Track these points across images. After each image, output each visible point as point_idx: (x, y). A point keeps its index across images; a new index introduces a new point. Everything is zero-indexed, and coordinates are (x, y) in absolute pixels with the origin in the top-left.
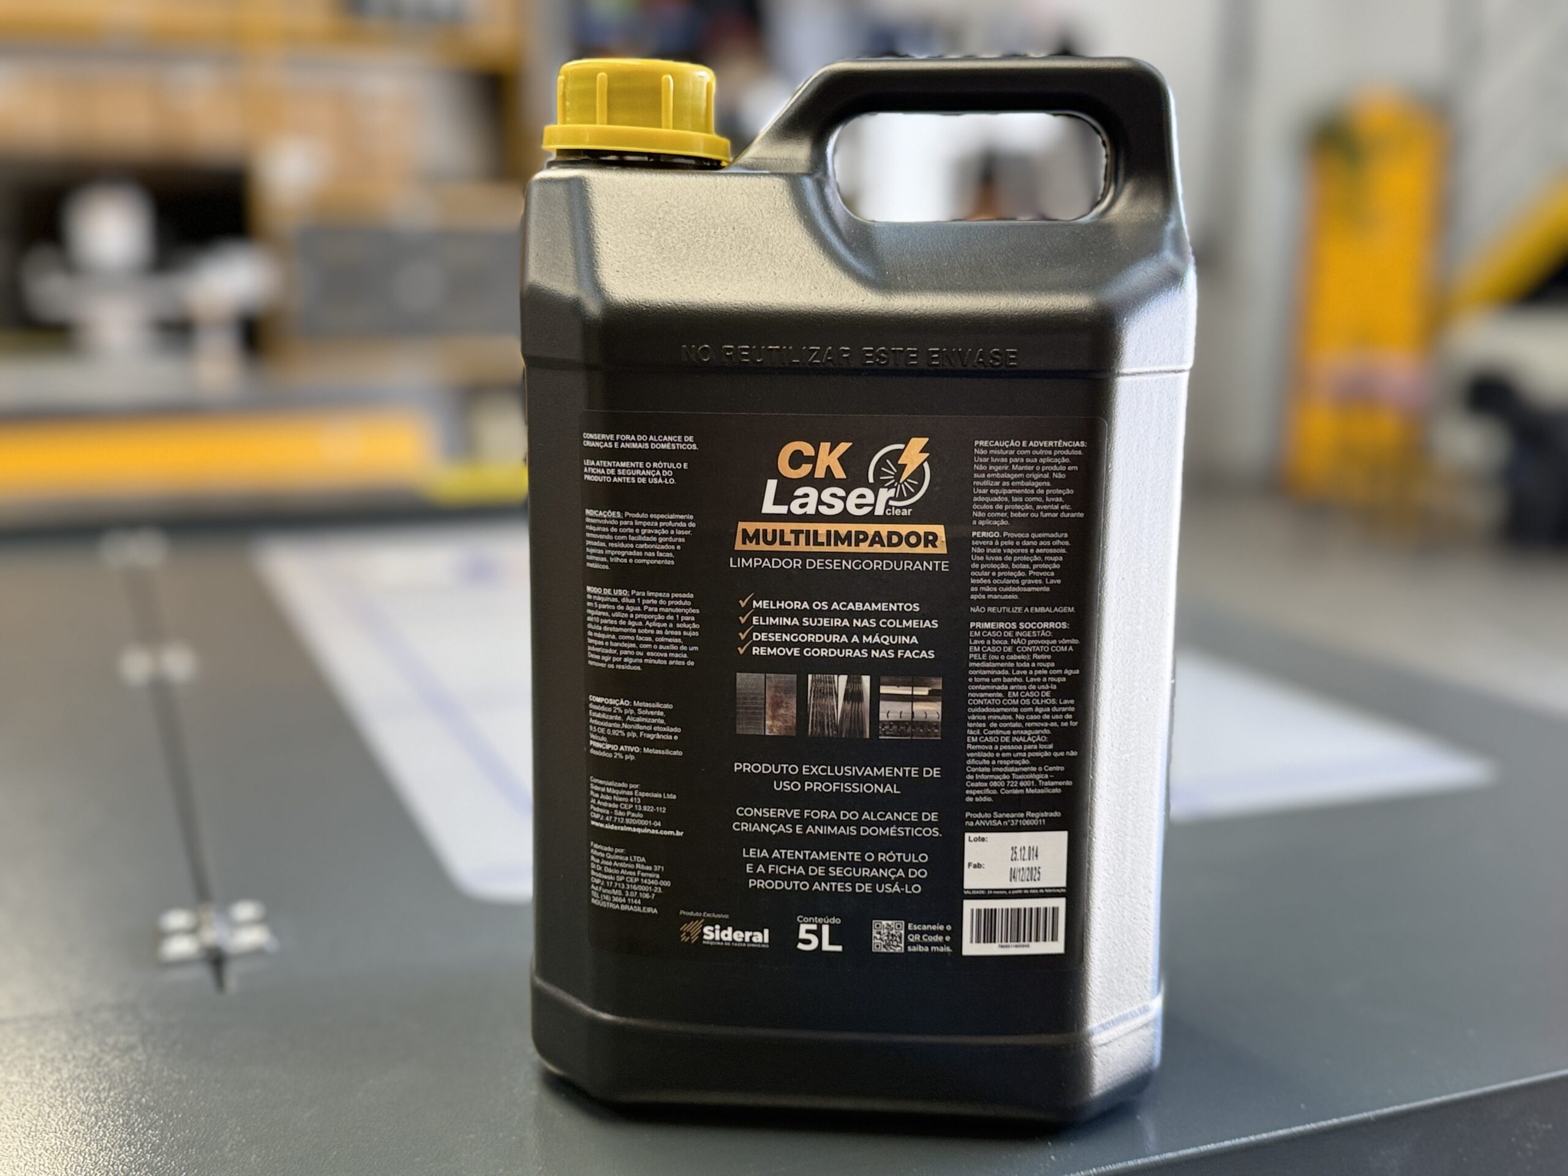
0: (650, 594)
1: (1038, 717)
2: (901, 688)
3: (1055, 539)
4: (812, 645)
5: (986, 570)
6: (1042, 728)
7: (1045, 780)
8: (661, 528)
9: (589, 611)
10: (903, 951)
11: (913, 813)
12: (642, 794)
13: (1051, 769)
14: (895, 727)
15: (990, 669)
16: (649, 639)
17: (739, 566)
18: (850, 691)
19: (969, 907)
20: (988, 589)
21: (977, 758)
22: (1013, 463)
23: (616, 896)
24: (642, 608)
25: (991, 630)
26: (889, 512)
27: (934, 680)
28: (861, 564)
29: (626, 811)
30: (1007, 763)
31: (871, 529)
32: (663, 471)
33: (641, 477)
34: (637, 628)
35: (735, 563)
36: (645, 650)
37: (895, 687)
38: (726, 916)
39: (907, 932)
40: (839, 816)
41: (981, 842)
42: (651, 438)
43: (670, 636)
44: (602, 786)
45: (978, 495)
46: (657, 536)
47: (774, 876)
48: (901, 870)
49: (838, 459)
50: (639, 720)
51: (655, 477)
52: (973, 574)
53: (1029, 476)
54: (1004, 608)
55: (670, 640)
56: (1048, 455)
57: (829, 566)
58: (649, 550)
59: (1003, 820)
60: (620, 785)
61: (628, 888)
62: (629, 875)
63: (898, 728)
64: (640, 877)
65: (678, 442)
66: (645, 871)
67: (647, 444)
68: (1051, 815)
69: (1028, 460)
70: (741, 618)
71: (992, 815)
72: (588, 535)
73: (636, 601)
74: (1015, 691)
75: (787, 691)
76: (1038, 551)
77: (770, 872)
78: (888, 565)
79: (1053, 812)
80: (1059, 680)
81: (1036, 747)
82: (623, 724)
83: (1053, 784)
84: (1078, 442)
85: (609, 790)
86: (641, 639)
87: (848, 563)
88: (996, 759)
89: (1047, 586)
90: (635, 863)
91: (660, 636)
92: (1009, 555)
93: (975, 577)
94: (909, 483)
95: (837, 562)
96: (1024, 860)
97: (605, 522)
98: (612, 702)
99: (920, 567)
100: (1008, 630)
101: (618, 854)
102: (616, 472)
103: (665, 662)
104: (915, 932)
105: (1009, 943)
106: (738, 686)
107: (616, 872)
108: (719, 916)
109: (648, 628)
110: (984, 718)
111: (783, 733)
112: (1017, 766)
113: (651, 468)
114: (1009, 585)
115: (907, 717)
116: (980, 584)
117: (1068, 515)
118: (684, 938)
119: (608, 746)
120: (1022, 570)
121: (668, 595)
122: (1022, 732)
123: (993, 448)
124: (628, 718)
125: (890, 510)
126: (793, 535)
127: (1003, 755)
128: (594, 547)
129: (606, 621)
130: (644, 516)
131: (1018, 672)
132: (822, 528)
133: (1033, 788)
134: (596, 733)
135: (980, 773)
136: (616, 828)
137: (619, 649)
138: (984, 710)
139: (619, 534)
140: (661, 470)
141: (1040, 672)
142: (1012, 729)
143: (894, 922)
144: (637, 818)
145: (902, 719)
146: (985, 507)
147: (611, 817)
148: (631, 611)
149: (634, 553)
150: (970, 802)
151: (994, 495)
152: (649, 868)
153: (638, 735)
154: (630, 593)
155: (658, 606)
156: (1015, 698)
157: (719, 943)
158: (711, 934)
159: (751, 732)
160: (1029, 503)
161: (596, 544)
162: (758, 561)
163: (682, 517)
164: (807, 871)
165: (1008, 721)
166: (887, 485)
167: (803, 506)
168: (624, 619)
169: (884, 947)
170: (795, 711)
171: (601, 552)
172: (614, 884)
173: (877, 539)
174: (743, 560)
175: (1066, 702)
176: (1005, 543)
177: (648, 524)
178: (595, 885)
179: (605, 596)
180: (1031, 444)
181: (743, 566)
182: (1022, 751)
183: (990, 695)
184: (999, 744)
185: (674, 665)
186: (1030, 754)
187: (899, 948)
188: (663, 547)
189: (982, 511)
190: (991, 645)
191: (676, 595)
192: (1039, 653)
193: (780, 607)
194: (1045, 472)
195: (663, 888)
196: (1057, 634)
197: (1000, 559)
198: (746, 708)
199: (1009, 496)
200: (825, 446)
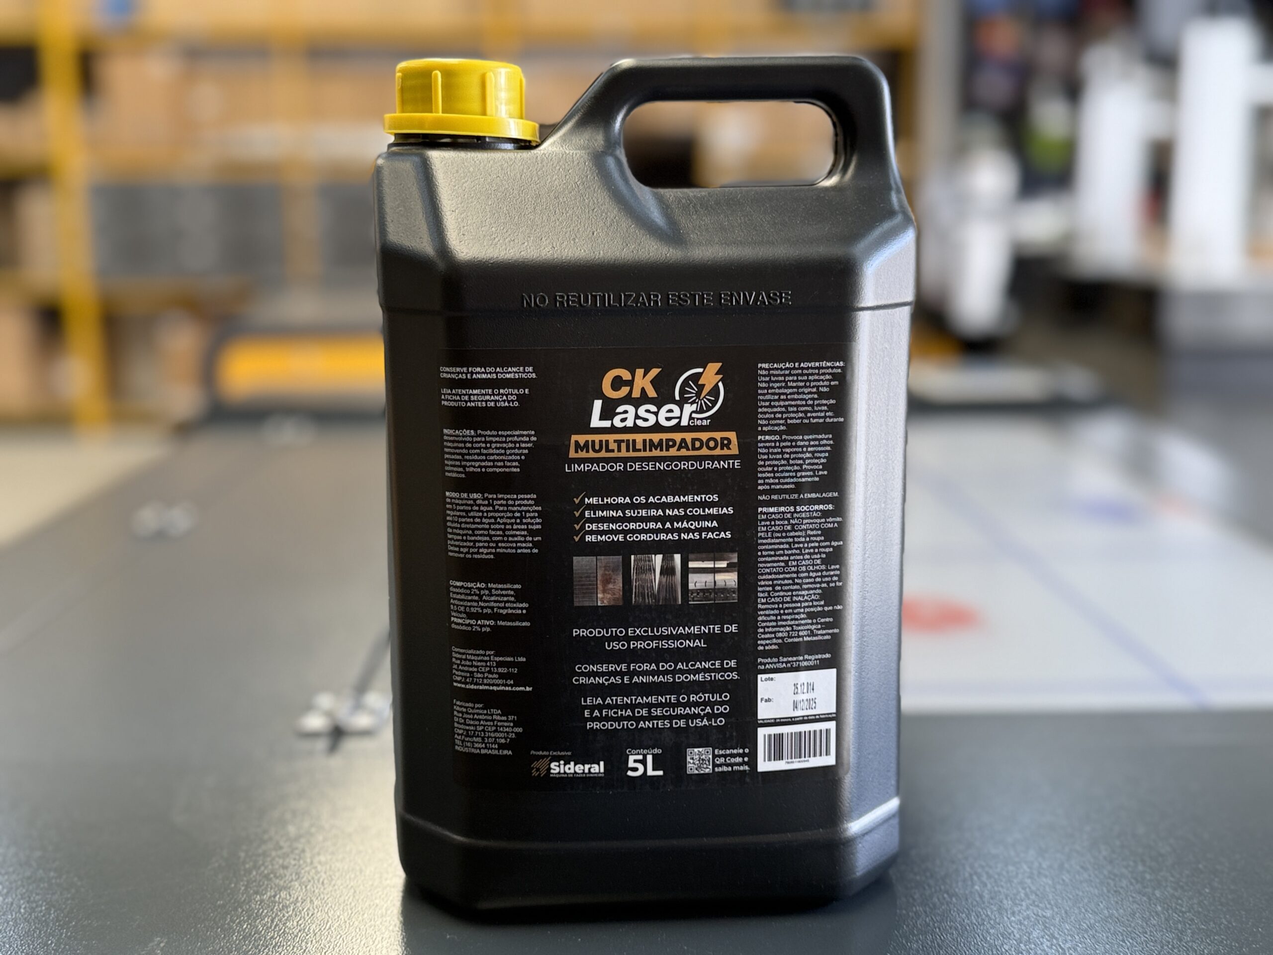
0: (500, 496)
1: (812, 580)
2: (705, 562)
3: (822, 439)
4: (633, 532)
5: (769, 466)
6: (815, 589)
7: (818, 629)
8: (508, 443)
9: (448, 512)
10: (711, 772)
11: (717, 662)
12: (497, 659)
13: (823, 620)
14: (701, 594)
15: (774, 544)
16: (501, 533)
17: (573, 470)
18: (665, 567)
19: (762, 732)
20: (771, 481)
21: (765, 615)
22: (788, 381)
23: (476, 743)
24: (494, 507)
25: (775, 513)
26: (692, 423)
27: (731, 555)
28: (671, 465)
29: (483, 673)
30: (789, 617)
31: (678, 437)
32: (509, 396)
33: (491, 401)
34: (490, 524)
35: (569, 468)
36: (497, 542)
37: (701, 562)
38: (569, 753)
39: (714, 756)
40: (658, 667)
41: (771, 682)
42: (498, 369)
43: (517, 530)
44: (463, 654)
45: (761, 407)
46: (505, 449)
47: (607, 719)
48: (708, 707)
49: (651, 382)
50: (493, 598)
51: (502, 401)
52: (760, 469)
53: (801, 390)
54: (784, 495)
55: (518, 533)
56: (815, 374)
57: (646, 468)
58: (498, 461)
59: (787, 663)
60: (478, 652)
61: (487, 735)
62: (487, 725)
63: (704, 594)
64: (497, 726)
65: (520, 372)
66: (501, 721)
67: (494, 375)
68: (824, 656)
69: (800, 378)
70: (575, 512)
71: (779, 659)
72: (446, 450)
73: (489, 502)
74: (794, 560)
75: (615, 570)
76: (809, 449)
77: (604, 715)
78: (692, 465)
79: (825, 654)
80: (827, 550)
81: (811, 604)
82: (480, 603)
83: (824, 632)
84: (838, 363)
85: (469, 657)
86: (493, 533)
87: (661, 465)
88: (780, 615)
89: (817, 476)
90: (492, 715)
91: (509, 530)
92: (787, 453)
93: (762, 472)
94: (707, 399)
95: (652, 465)
96: (803, 693)
97: (461, 439)
98: (470, 585)
99: (718, 466)
100: (788, 513)
101: (478, 708)
102: (470, 398)
103: (514, 551)
104: (720, 756)
105: (793, 760)
106: (574, 568)
107: (477, 723)
108: (563, 753)
109: (499, 523)
110: (770, 583)
111: (612, 603)
112: (797, 619)
113: (499, 394)
114: (787, 477)
115: (710, 585)
116: (765, 478)
117: (832, 420)
118: (535, 773)
119: (468, 621)
120: (797, 465)
121: (515, 496)
122: (800, 593)
123: (773, 369)
124: (484, 598)
125: (693, 421)
126: (616, 444)
127: (786, 611)
128: (451, 460)
129: (463, 520)
130: (495, 433)
131: (796, 546)
132: (639, 438)
133: (809, 636)
134: (457, 611)
135: (768, 627)
136: (475, 687)
137: (475, 542)
138: (770, 577)
139: (473, 448)
140: (507, 395)
141: (813, 545)
142: (792, 591)
143: (704, 749)
144: (493, 679)
145: (707, 587)
146: (767, 416)
147: (471, 679)
148: (485, 510)
149: (487, 464)
150: (761, 650)
151: (775, 406)
152: (504, 718)
153: (493, 610)
154: (483, 496)
155: (507, 505)
156: (794, 566)
157: (563, 775)
158: (556, 768)
159: (587, 604)
160: (802, 412)
161: (453, 457)
162: (588, 466)
163: (525, 433)
164: (633, 712)
165: (789, 585)
166: (690, 401)
167: (623, 420)
168: (479, 517)
169: (696, 769)
170: (621, 586)
171: (458, 463)
172: (474, 733)
173: (683, 445)
174: (576, 466)
175: (833, 567)
176: (784, 444)
177: (497, 439)
178: (458, 734)
179: (462, 499)
180: (802, 365)
181: (576, 470)
182: (800, 608)
183: (775, 565)
184: (783, 603)
185: (522, 553)
186: (807, 610)
187: (708, 770)
188: (510, 458)
189: (765, 419)
190: (775, 525)
191: (522, 496)
192: (812, 530)
193: (607, 502)
194: (813, 387)
195: (516, 733)
196: (825, 514)
197: (780, 456)
198: (582, 585)
199: (786, 407)
200: (640, 372)
